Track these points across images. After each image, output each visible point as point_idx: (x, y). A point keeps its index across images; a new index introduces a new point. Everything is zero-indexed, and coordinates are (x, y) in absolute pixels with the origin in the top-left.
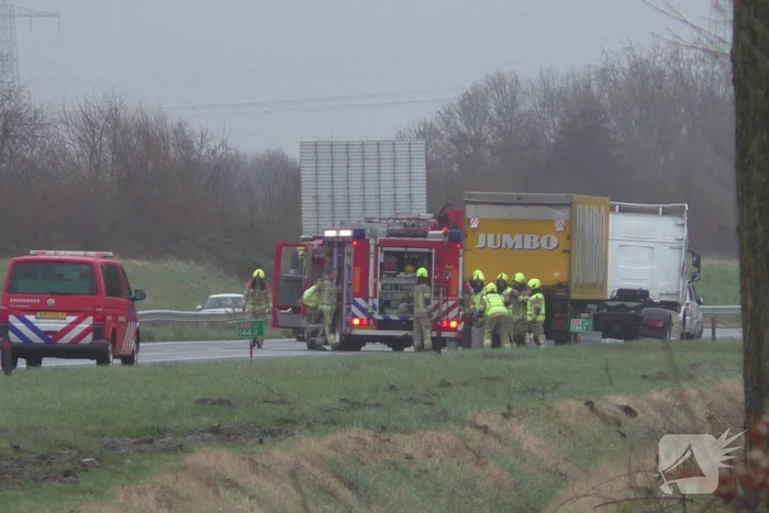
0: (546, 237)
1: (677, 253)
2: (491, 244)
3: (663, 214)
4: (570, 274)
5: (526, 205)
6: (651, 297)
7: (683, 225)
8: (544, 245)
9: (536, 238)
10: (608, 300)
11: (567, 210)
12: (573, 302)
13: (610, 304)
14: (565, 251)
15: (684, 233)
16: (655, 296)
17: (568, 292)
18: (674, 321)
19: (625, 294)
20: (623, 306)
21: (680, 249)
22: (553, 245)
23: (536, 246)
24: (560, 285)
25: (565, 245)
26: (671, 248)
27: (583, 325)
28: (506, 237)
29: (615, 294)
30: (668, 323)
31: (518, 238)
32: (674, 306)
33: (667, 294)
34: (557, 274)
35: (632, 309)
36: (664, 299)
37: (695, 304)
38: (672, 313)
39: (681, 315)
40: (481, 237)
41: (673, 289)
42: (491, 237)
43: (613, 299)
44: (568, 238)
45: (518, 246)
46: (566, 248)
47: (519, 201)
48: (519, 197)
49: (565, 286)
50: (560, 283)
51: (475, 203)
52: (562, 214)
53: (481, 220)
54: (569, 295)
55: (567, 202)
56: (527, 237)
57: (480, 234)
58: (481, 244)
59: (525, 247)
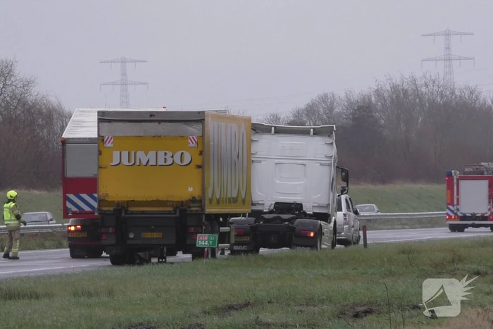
1: (327, 168)
2: (125, 161)
3: (314, 134)
4: (203, 190)
5: (159, 121)
6: (304, 209)
7: (332, 143)
8: (177, 160)
9: (170, 154)
10: (266, 213)
11: (199, 126)
12: (209, 216)
13: (266, 216)
14: (199, 167)
15: (333, 151)
16: (308, 209)
17: (202, 208)
18: (325, 230)
19: (281, 207)
20: (279, 218)
21: (330, 165)
22: (187, 160)
23: (169, 161)
24: (193, 200)
25: (198, 161)
26: (321, 164)
27: (209, 240)
28: (140, 154)
29: (272, 207)
30: (319, 233)
31: (152, 154)
32: (325, 217)
33: (319, 207)
34: (190, 189)
35: (285, 220)
36: (317, 211)
37: (352, 214)
38: (323, 223)
39: (332, 224)
40: (116, 154)
41: (324, 202)
42: (125, 154)
43: (271, 212)
44: (201, 153)
45: (152, 162)
46: (199, 163)
47: (152, 118)
48: (152, 114)
49: (198, 201)
50: (194, 198)
51: (109, 121)
52: (194, 130)
53: (115, 138)
54: (203, 209)
55: (198, 119)
56: (161, 154)
57: (114, 152)
58: (116, 161)
59: (159, 163)
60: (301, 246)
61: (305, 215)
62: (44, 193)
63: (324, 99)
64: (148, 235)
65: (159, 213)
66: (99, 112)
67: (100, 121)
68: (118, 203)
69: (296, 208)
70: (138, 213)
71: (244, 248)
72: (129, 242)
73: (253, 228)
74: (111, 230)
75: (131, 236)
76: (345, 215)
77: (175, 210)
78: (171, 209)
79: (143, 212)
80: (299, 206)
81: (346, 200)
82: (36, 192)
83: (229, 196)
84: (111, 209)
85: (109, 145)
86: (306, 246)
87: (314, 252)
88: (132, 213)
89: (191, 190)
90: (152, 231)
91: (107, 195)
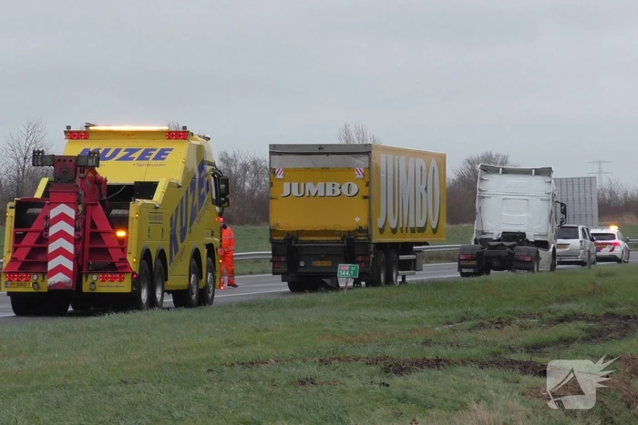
0: (348, 184)
1: (546, 204)
2: (295, 193)
3: (535, 174)
4: (370, 220)
5: (327, 154)
6: (527, 237)
7: (550, 182)
8: (345, 191)
9: (337, 185)
11: (366, 158)
12: (380, 246)
14: (365, 197)
15: (552, 189)
16: (530, 237)
17: (369, 237)
18: (542, 256)
20: (502, 245)
22: (354, 191)
23: (337, 193)
24: (360, 230)
25: (365, 192)
26: (541, 200)
27: (350, 270)
28: (309, 186)
29: (500, 236)
30: (537, 258)
31: (320, 185)
33: (540, 235)
34: (357, 219)
35: (507, 247)
36: (537, 239)
38: (540, 250)
39: (550, 251)
40: (286, 185)
41: (544, 231)
42: (295, 185)
43: (499, 240)
44: (368, 184)
45: (321, 193)
46: (367, 194)
47: (321, 151)
48: (320, 147)
49: (366, 231)
50: (360, 227)
51: (280, 154)
52: (361, 162)
53: (285, 170)
54: (370, 239)
55: (365, 151)
56: (329, 185)
57: (285, 184)
58: (286, 192)
59: (327, 194)
60: (520, 269)
61: (528, 243)
64: (318, 263)
65: (328, 242)
66: (270, 145)
67: (272, 153)
68: (288, 233)
69: (519, 238)
70: (307, 242)
71: (471, 270)
72: (300, 270)
73: (480, 255)
74: (283, 259)
75: (302, 264)
76: (581, 242)
77: (343, 240)
78: (339, 238)
79: (312, 242)
80: (523, 235)
81: (583, 230)
83: (412, 225)
84: (282, 238)
85: (280, 176)
86: (524, 269)
88: (302, 242)
89: (358, 220)
90: (322, 259)
91: (278, 225)
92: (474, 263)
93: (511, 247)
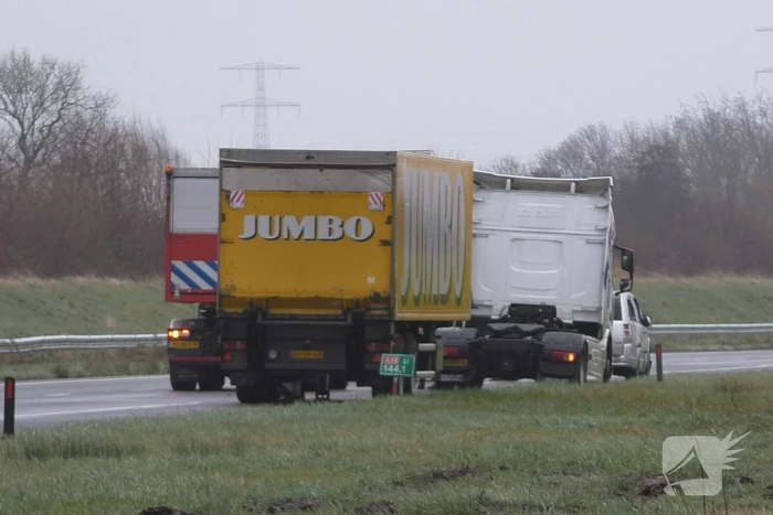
0: (354, 219)
1: (597, 249)
2: (264, 232)
3: (577, 191)
5: (321, 167)
6: (559, 315)
7: (607, 207)
8: (350, 232)
9: (337, 221)
10: (495, 321)
11: (387, 176)
12: (401, 325)
13: (496, 327)
14: (385, 243)
15: (608, 220)
16: (566, 315)
17: (390, 310)
18: (592, 351)
19: (520, 312)
20: (516, 330)
21: (602, 243)
23: (337, 233)
24: (376, 298)
25: (385, 233)
26: (588, 242)
27: (401, 364)
28: (290, 221)
29: (506, 312)
30: (583, 354)
31: (308, 221)
32: (594, 329)
33: (584, 312)
34: (371, 280)
35: (528, 334)
36: (580, 318)
37: (638, 325)
38: (589, 339)
39: (604, 342)
40: (249, 221)
41: (592, 304)
42: (264, 220)
43: (503, 320)
44: (390, 220)
45: (309, 234)
46: (387, 237)
47: (310, 161)
48: (309, 155)
49: (385, 300)
50: (377, 294)
51: (239, 165)
52: (379, 182)
53: (247, 193)
54: (391, 314)
55: (385, 164)
56: (323, 221)
57: (246, 217)
58: (249, 232)
59: (320, 237)
60: (553, 376)
61: (561, 326)
62: (128, 284)
63: (590, 134)
64: (299, 355)
65: (318, 318)
66: (221, 151)
67: (224, 164)
68: (251, 302)
69: (543, 315)
70: (283, 318)
71: (458, 378)
72: (268, 366)
73: (474, 347)
74: (239, 345)
75: (273, 355)
76: (626, 326)
77: (345, 314)
78: (339, 312)
79: (293, 317)
80: (550, 311)
81: (629, 302)
82: (115, 282)
83: (435, 292)
84: (240, 310)
85: (237, 205)
86: (561, 377)
87: (574, 387)
88: (275, 318)
89: (373, 282)
90: (307, 348)
91: (233, 288)
92: (464, 363)
93: (535, 333)
